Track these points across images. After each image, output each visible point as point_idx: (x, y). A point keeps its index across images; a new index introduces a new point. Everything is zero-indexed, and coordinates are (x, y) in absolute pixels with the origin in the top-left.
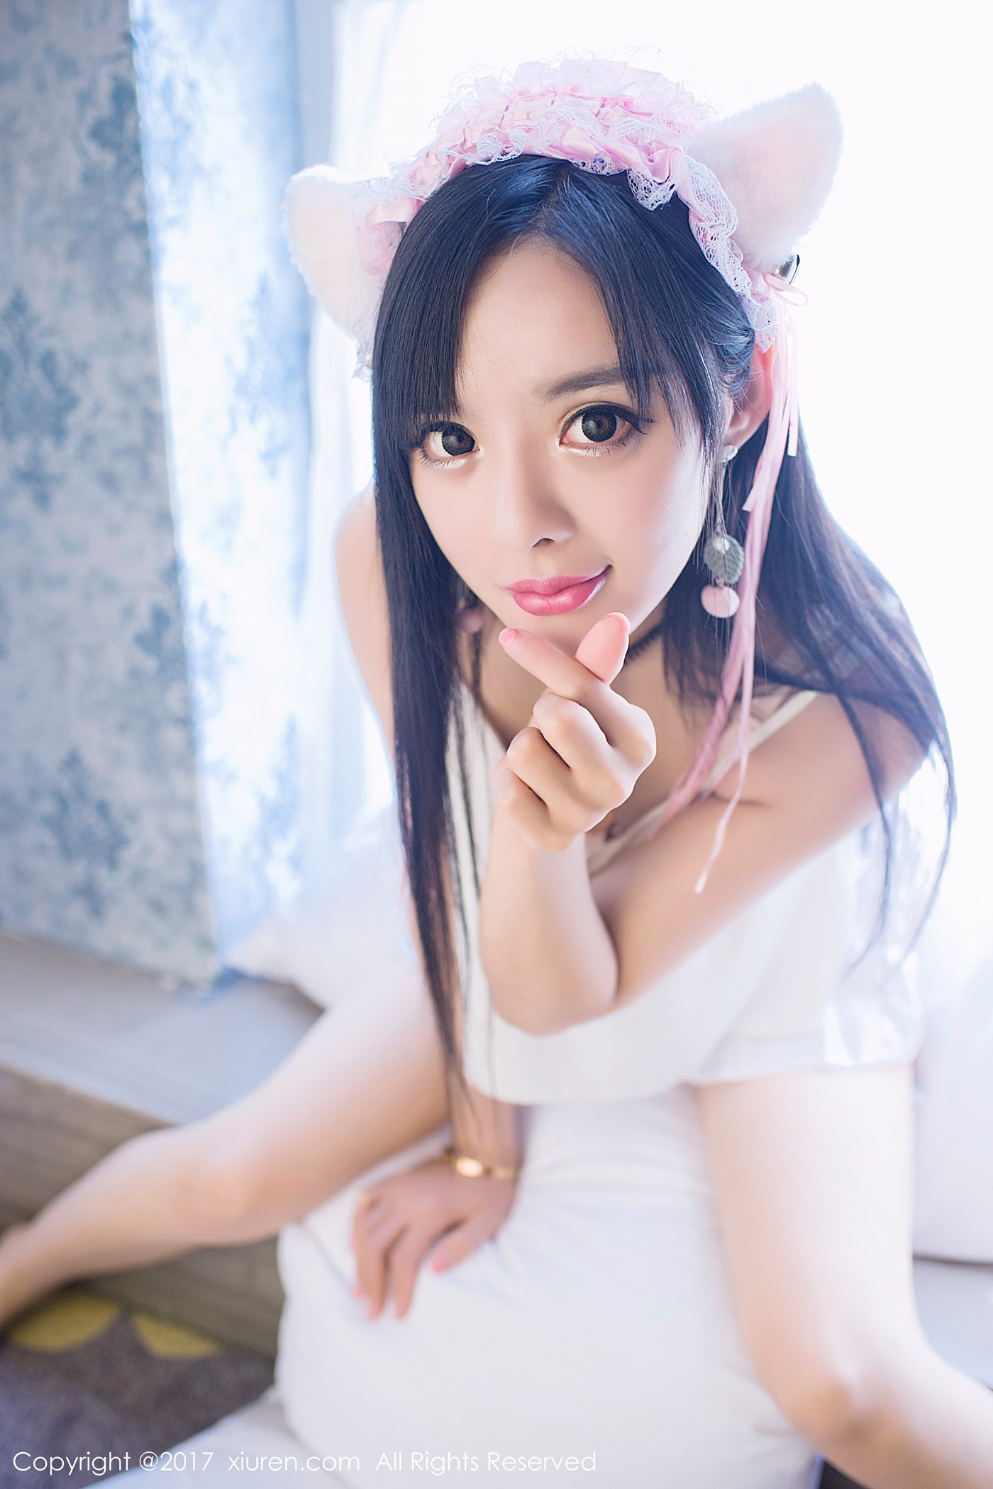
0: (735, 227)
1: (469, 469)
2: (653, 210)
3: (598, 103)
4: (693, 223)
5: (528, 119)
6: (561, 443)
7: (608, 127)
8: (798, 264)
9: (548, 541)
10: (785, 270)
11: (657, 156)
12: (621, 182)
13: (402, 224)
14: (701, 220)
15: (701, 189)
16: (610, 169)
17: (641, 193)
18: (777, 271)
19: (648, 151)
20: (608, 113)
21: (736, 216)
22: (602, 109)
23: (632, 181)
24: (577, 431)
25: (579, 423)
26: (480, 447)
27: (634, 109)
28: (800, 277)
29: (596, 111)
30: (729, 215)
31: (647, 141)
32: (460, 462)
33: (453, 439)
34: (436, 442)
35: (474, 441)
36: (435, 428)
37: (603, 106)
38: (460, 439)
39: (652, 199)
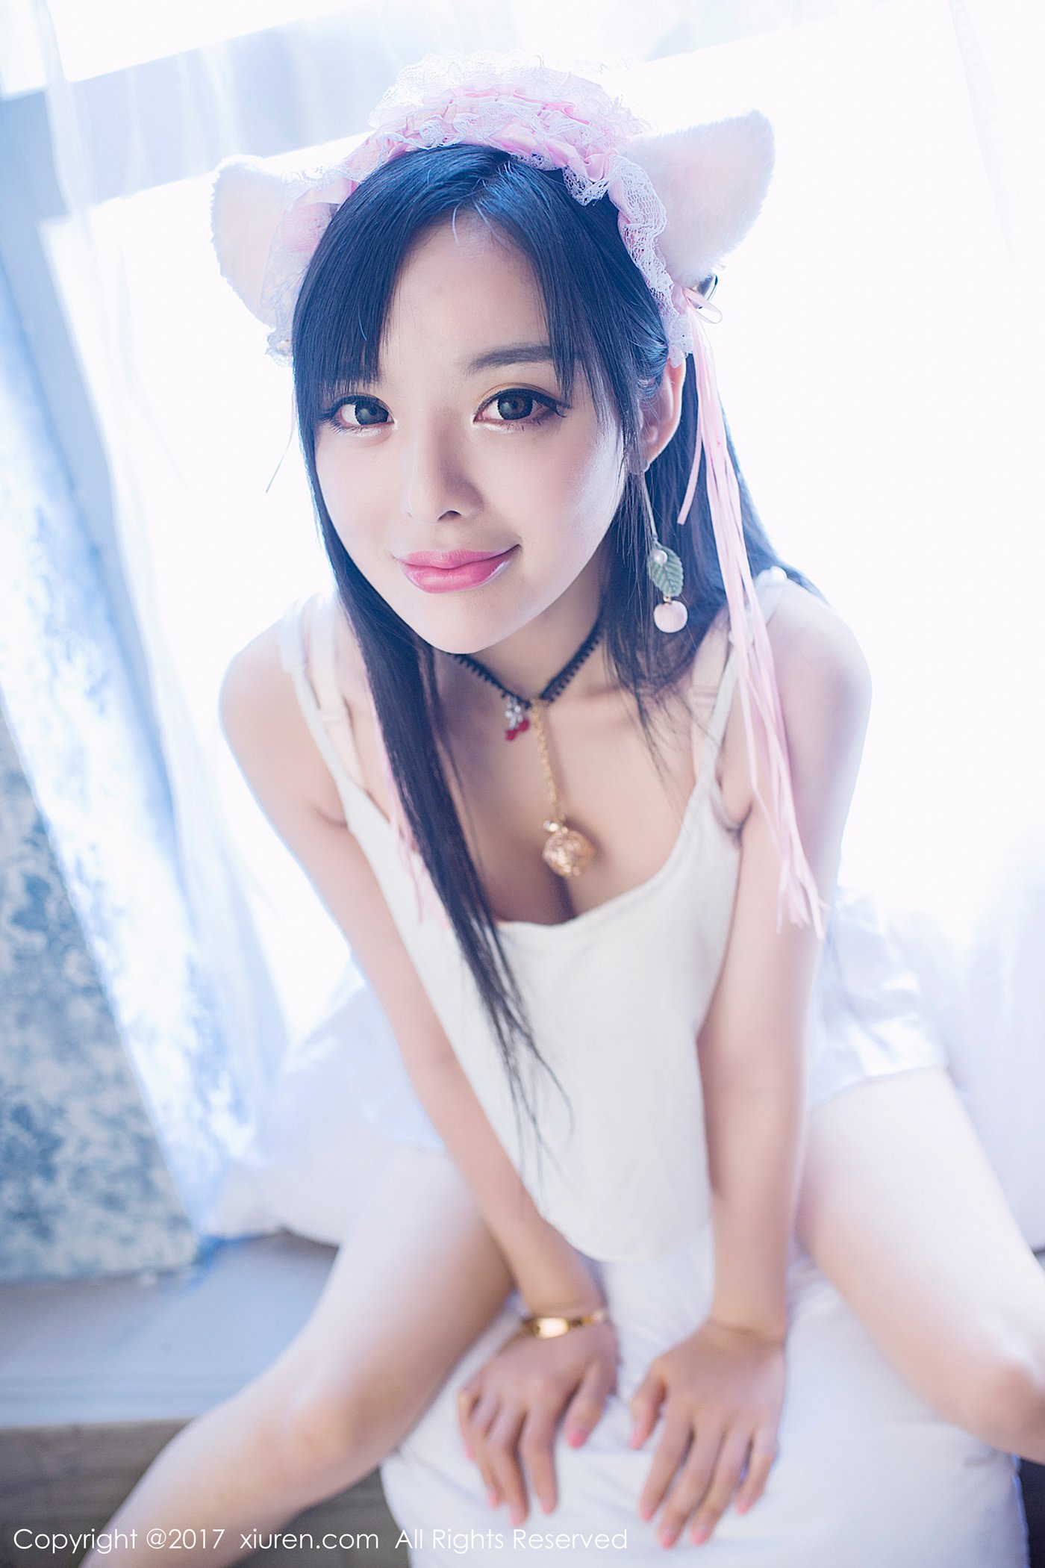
0: (663, 228)
1: (382, 439)
2: (586, 204)
3: (540, 105)
4: (622, 224)
5: (471, 112)
6: (475, 420)
7: (548, 127)
8: (716, 284)
9: (454, 514)
10: (703, 287)
11: (593, 158)
12: (556, 178)
13: (332, 207)
14: (629, 222)
15: (633, 190)
16: (547, 164)
17: (576, 187)
18: (695, 288)
19: (583, 153)
20: (549, 114)
21: (665, 217)
22: (543, 111)
23: (567, 178)
24: (494, 411)
25: (495, 404)
26: (395, 420)
27: (574, 116)
28: (717, 295)
29: (538, 111)
30: (658, 217)
31: (585, 143)
32: (372, 432)
33: (364, 412)
34: (349, 413)
35: (387, 413)
36: (349, 401)
37: (544, 109)
38: (373, 412)
39: (585, 194)
